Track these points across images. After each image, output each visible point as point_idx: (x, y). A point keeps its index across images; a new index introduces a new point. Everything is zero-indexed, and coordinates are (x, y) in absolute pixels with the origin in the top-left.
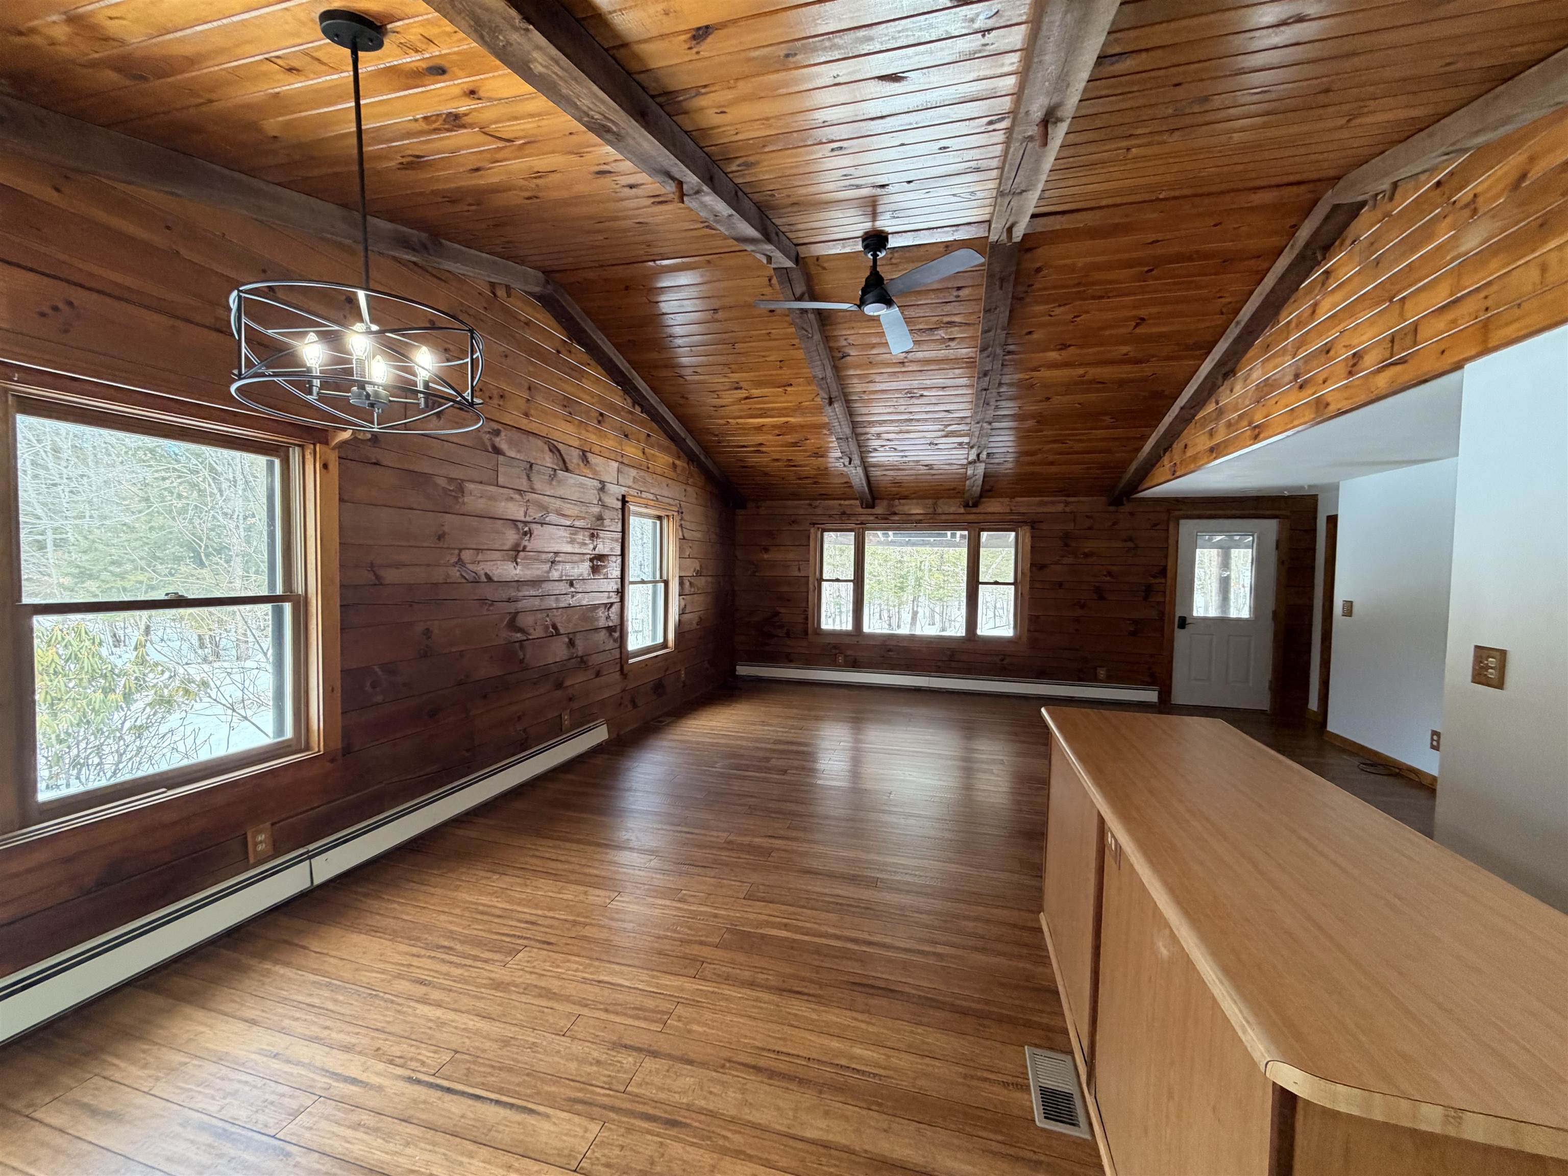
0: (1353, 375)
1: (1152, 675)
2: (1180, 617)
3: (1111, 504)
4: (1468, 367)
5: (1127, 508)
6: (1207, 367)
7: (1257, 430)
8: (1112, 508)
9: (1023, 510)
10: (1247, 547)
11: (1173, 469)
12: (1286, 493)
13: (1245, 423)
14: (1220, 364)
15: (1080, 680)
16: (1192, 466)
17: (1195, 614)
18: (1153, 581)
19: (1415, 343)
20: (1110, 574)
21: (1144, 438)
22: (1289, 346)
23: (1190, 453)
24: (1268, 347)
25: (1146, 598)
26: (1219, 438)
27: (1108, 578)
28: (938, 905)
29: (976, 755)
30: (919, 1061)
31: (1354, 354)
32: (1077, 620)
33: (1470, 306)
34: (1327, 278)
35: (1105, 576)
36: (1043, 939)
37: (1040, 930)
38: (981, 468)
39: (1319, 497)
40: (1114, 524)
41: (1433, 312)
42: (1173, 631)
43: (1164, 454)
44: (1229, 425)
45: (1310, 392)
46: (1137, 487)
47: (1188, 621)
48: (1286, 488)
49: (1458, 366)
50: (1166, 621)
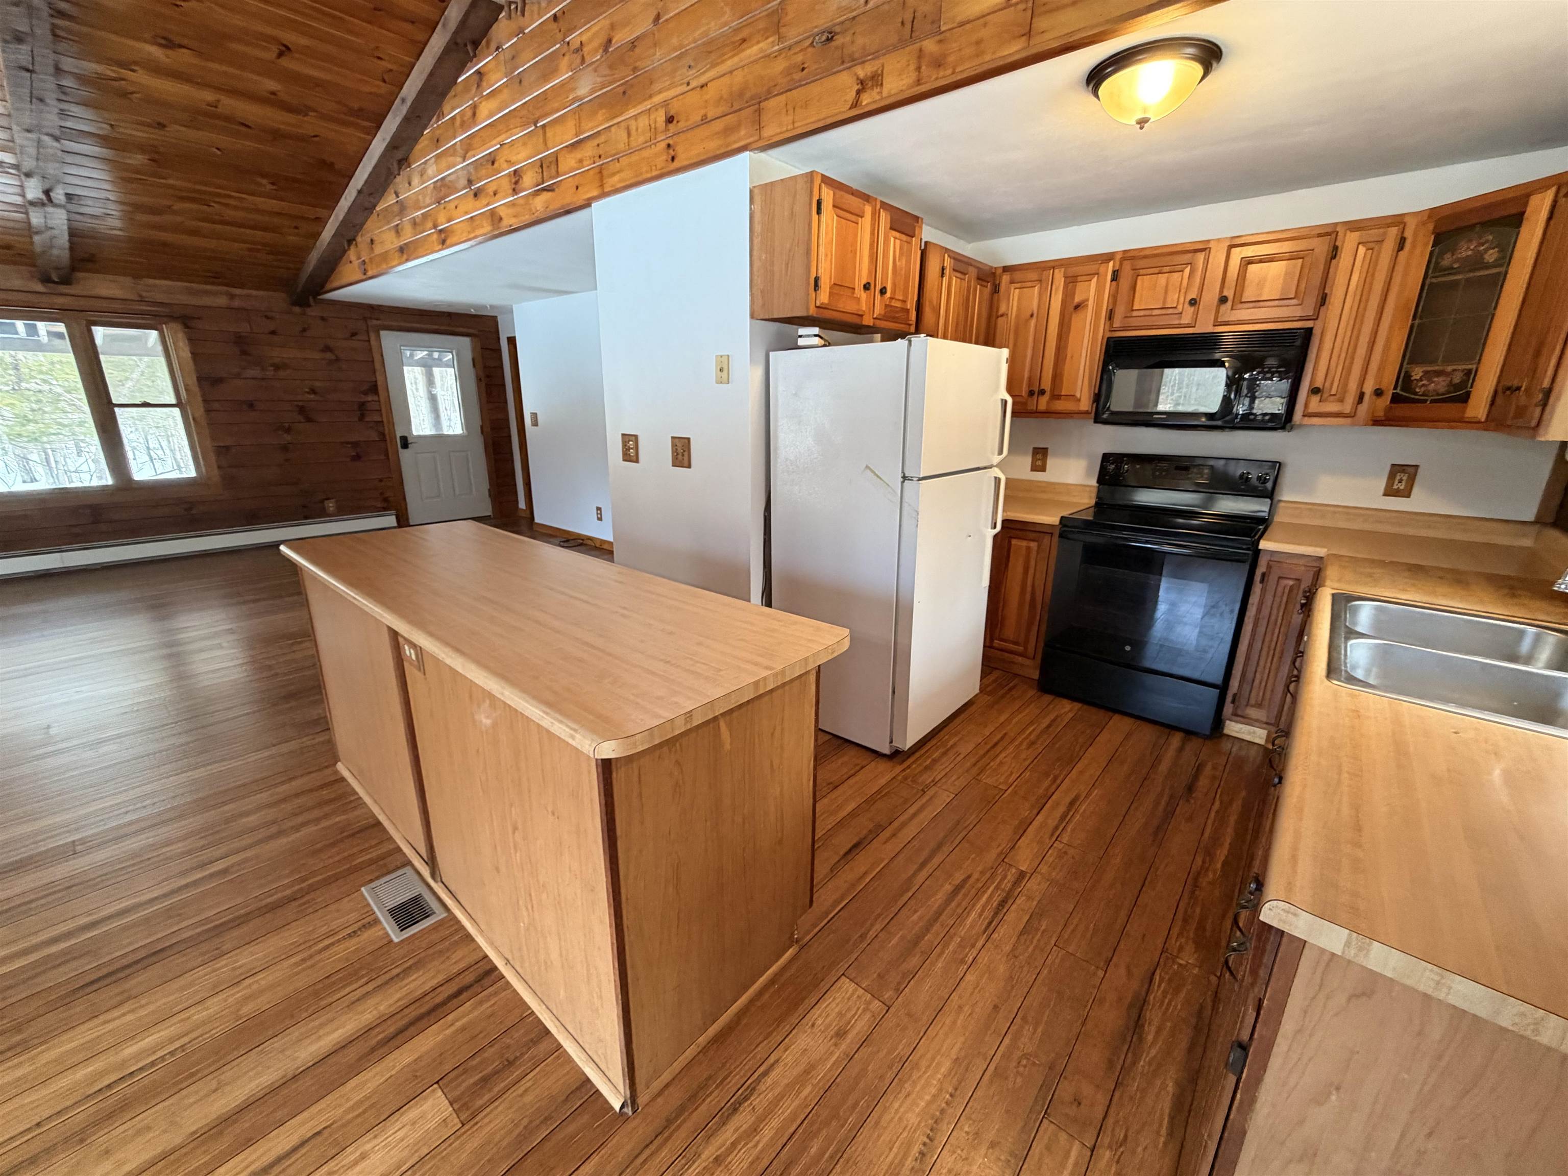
0: (516, 194)
1: (386, 500)
2: (401, 437)
3: (295, 303)
4: (594, 205)
5: (314, 311)
6: (378, 146)
7: (443, 236)
8: (297, 309)
9: (160, 297)
10: (447, 366)
11: (363, 267)
12: (473, 311)
13: (430, 224)
14: (393, 146)
15: (306, 518)
16: (384, 266)
17: (415, 433)
18: (364, 398)
19: (558, 174)
20: (313, 391)
21: (322, 222)
22: (458, 147)
23: (378, 250)
24: (438, 142)
25: (362, 418)
26: (408, 236)
27: (312, 396)
28: (195, 822)
29: (182, 636)
30: (237, 989)
31: (515, 171)
32: (285, 448)
33: (588, 151)
34: (481, 80)
35: (308, 393)
36: (349, 785)
37: (343, 779)
38: (59, 219)
39: (499, 319)
40: (304, 330)
41: (566, 147)
42: (398, 451)
43: (349, 249)
44: (414, 223)
45: (485, 202)
46: (323, 286)
47: (410, 440)
48: (472, 306)
49: (587, 205)
50: (388, 441)
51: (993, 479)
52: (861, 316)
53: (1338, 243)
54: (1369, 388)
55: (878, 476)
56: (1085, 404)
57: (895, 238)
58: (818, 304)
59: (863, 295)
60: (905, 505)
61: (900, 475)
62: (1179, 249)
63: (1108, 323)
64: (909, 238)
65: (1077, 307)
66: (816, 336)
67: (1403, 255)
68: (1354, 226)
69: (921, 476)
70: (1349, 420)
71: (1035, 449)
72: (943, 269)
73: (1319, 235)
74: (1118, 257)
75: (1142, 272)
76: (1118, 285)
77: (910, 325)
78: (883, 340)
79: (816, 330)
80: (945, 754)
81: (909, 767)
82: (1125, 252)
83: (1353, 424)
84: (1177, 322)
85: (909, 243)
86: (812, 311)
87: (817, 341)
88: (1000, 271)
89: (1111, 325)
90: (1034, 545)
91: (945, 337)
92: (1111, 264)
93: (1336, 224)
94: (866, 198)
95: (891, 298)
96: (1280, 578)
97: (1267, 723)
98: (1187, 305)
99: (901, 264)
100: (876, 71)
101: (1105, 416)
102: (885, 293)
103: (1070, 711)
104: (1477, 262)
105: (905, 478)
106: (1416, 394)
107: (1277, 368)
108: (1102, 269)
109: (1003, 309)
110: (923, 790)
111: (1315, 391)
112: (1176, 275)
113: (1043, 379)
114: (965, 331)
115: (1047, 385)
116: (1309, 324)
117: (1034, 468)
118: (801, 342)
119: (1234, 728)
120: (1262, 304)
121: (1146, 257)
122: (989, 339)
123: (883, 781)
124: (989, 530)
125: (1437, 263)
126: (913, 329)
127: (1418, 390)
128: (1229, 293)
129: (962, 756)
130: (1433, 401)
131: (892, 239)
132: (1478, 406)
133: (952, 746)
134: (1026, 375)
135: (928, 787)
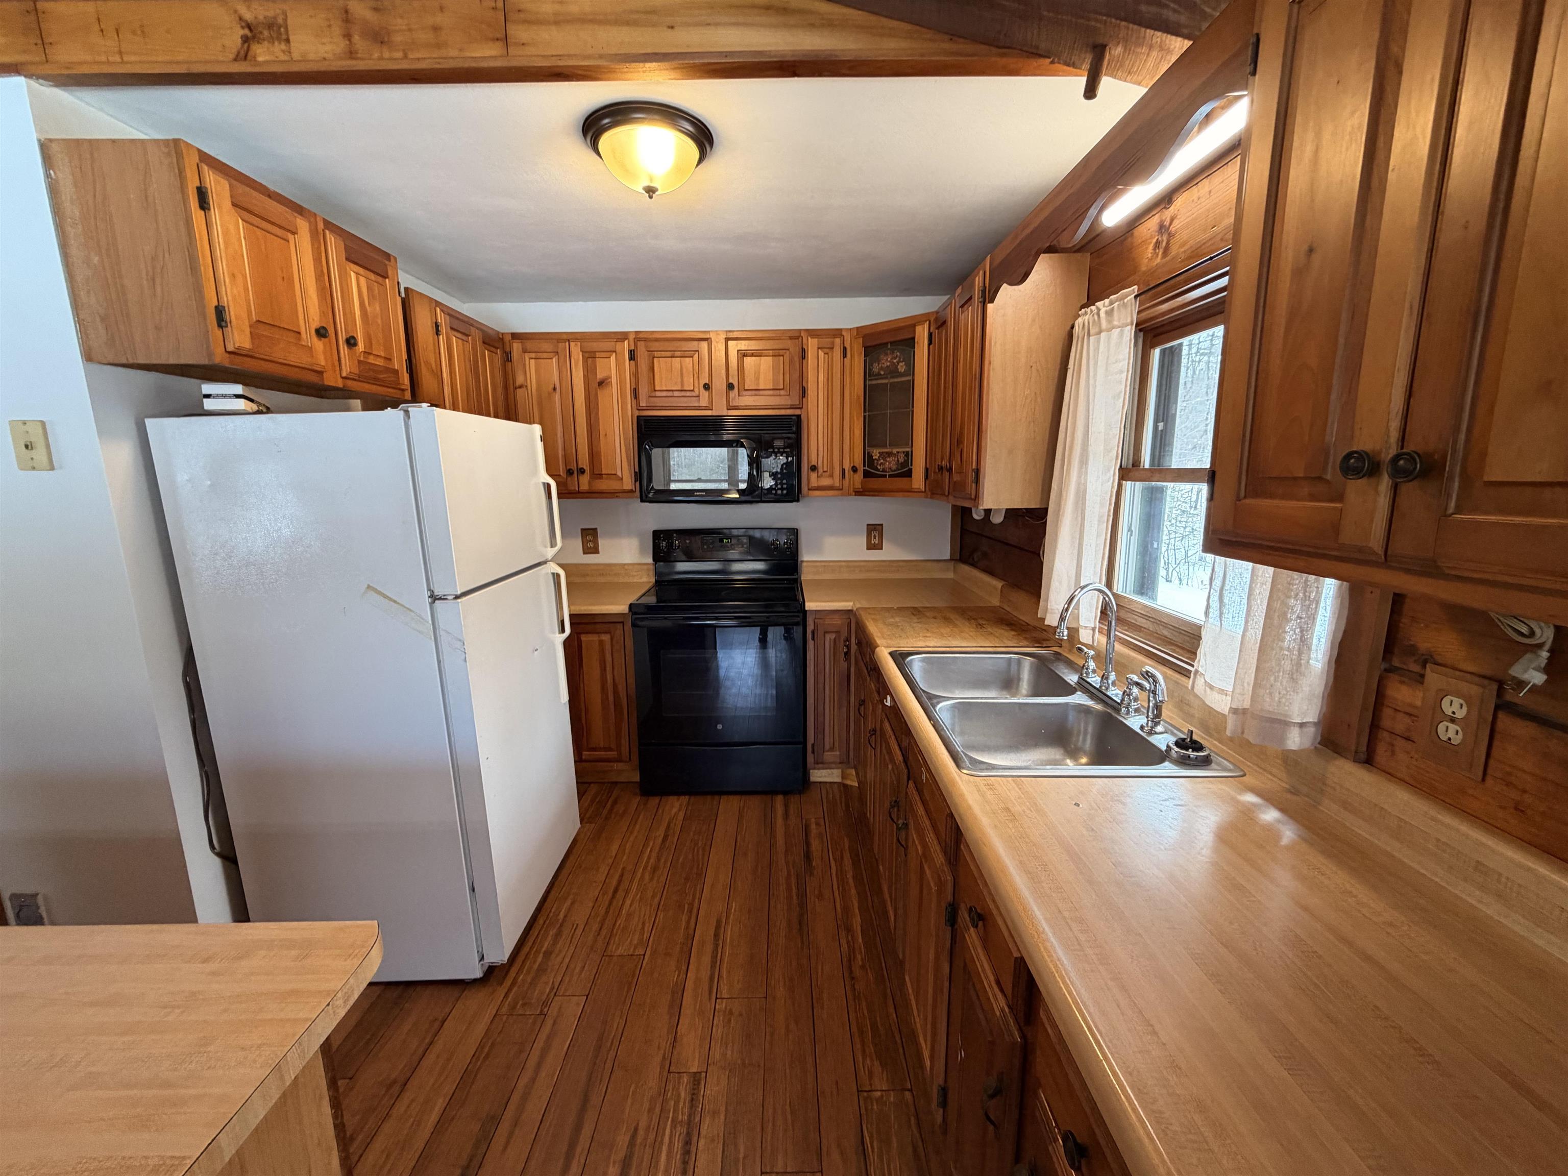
51: (551, 577)
52: (320, 373)
53: (805, 347)
54: (847, 467)
55: (390, 599)
56: (628, 483)
57: (357, 274)
58: (230, 348)
59: (319, 345)
60: (442, 633)
61: (426, 594)
62: (684, 336)
63: (634, 402)
64: (380, 279)
65: (601, 383)
66: (238, 396)
67: (847, 360)
68: (813, 333)
69: (459, 593)
70: (840, 492)
71: (582, 530)
72: (437, 326)
73: (791, 338)
74: (632, 337)
75: (656, 354)
76: (636, 365)
77: (403, 390)
78: (365, 408)
79: (238, 389)
80: (558, 934)
81: (514, 983)
82: (637, 333)
83: (843, 495)
84: (696, 404)
85: (383, 285)
86: (219, 358)
87: (241, 404)
88: (509, 338)
89: (638, 404)
90: (606, 638)
91: (455, 408)
92: (626, 342)
93: (800, 330)
94: (299, 210)
95: (367, 353)
96: (826, 632)
97: (840, 763)
98: (702, 389)
99: (374, 309)
100: (275, 18)
101: (651, 495)
102: (355, 344)
103: (679, 810)
104: (893, 372)
105: (434, 598)
106: (878, 470)
107: (784, 448)
108: (619, 346)
109: (520, 380)
110: (541, 1014)
111: (814, 468)
112: (687, 360)
113: (580, 457)
114: (479, 402)
115: (584, 462)
116: (798, 412)
117: (586, 551)
118: (208, 404)
119: (818, 775)
120: (761, 393)
121: (657, 340)
122: (509, 412)
123: (480, 1029)
124: (558, 635)
125: (870, 370)
126: (408, 395)
127: (879, 467)
128: (734, 380)
129: (581, 927)
130: (890, 476)
131: (353, 274)
132: (918, 480)
133: (564, 921)
134: (561, 453)
135: (546, 1003)
